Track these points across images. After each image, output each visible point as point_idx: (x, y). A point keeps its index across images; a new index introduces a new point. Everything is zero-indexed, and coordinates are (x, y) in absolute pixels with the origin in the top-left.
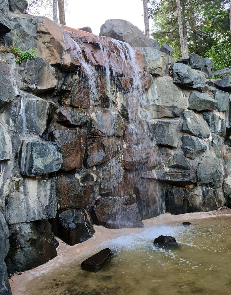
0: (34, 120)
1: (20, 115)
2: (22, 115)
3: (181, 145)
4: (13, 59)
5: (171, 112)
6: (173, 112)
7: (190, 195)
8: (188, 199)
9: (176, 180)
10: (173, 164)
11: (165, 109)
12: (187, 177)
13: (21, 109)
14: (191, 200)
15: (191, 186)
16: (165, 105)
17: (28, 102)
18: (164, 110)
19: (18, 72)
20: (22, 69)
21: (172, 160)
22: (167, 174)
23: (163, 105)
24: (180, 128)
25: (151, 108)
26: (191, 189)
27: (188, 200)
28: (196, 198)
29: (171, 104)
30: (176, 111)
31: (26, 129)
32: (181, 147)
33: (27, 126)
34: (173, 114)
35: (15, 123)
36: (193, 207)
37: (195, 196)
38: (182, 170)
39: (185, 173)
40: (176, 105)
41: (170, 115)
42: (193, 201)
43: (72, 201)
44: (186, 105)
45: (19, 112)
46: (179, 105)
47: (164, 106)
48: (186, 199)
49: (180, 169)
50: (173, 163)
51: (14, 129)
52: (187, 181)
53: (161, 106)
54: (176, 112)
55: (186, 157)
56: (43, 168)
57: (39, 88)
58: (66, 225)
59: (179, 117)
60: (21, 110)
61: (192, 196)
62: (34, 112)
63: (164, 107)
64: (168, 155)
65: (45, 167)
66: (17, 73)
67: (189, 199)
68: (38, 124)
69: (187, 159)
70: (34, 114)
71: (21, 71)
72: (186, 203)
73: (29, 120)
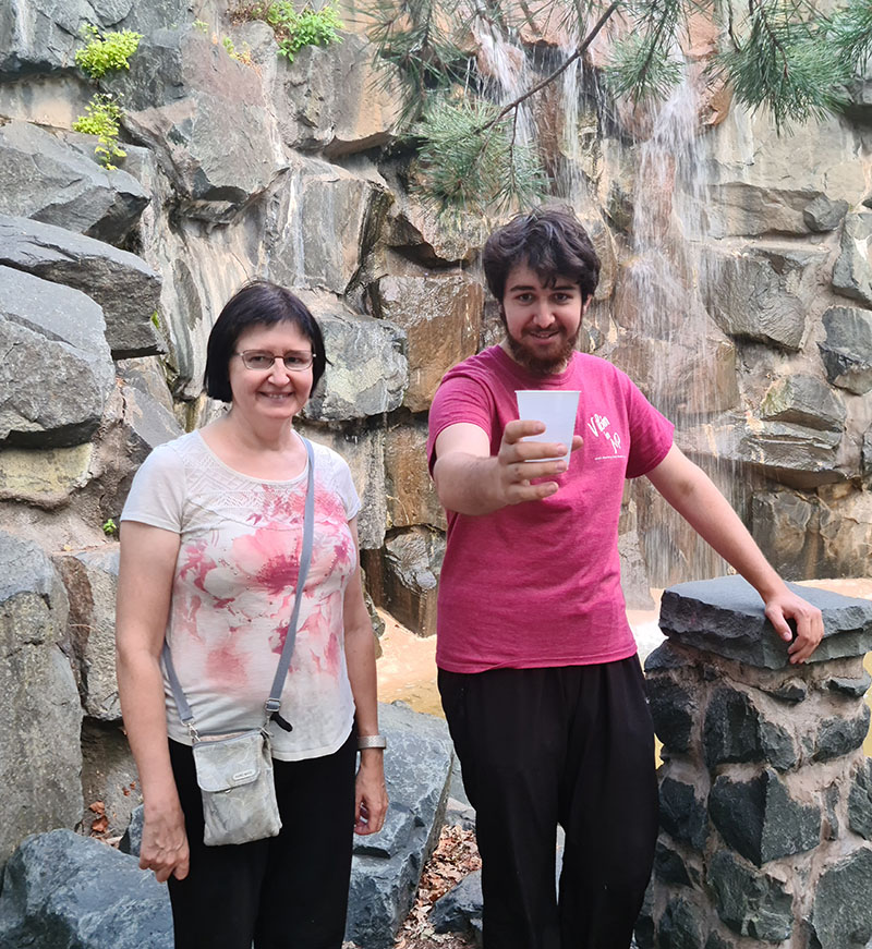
0: (324, 245)
1: (288, 232)
2: (292, 231)
3: (821, 341)
4: (269, 43)
5: (799, 214)
6: (805, 213)
7: (831, 518)
8: (822, 532)
9: (785, 465)
10: (782, 408)
11: (778, 202)
12: (825, 455)
13: (290, 210)
14: (833, 538)
15: (839, 491)
16: (779, 188)
17: (309, 186)
18: (772, 205)
19: (282, 87)
20: (298, 78)
21: (779, 393)
22: (756, 443)
23: (772, 185)
24: (826, 278)
25: (724, 197)
26: (837, 499)
27: (822, 537)
28: (852, 529)
29: (802, 184)
30: (816, 212)
31: (303, 276)
32: (820, 348)
33: (305, 266)
34: (805, 221)
35: (272, 256)
36: (836, 560)
37: (848, 524)
38: (812, 431)
39: (820, 441)
40: (819, 188)
41: (795, 223)
42: (841, 540)
43: (429, 508)
44: (861, 188)
45: (285, 220)
46: (831, 188)
47: (775, 190)
48: (815, 531)
49: (804, 429)
50: (781, 406)
51: (269, 276)
52: (824, 472)
53: (760, 190)
54: (816, 216)
55: (832, 384)
56: (352, 401)
57: (344, 136)
58: (407, 576)
59: (826, 233)
60: (290, 213)
61: (837, 524)
62: (326, 220)
63: (772, 194)
64: (767, 373)
65: (359, 397)
66: (281, 91)
67: (826, 532)
68: (334, 258)
69: (835, 392)
70: (326, 226)
71: (294, 86)
72: (814, 545)
73: (311, 247)
